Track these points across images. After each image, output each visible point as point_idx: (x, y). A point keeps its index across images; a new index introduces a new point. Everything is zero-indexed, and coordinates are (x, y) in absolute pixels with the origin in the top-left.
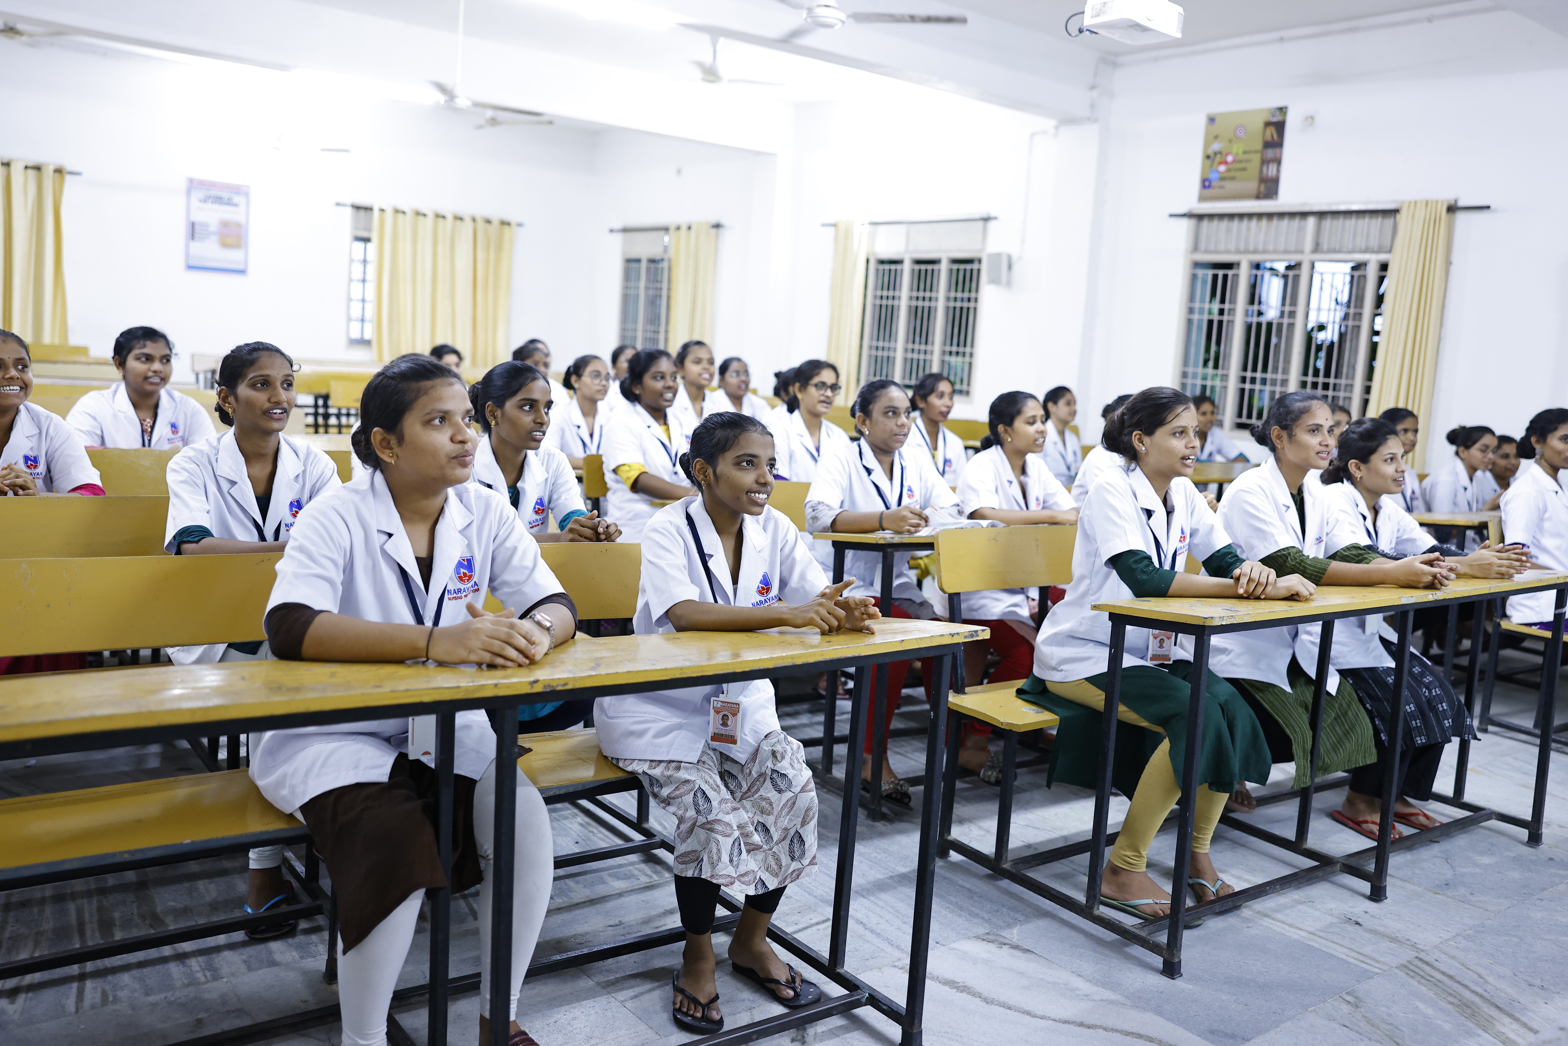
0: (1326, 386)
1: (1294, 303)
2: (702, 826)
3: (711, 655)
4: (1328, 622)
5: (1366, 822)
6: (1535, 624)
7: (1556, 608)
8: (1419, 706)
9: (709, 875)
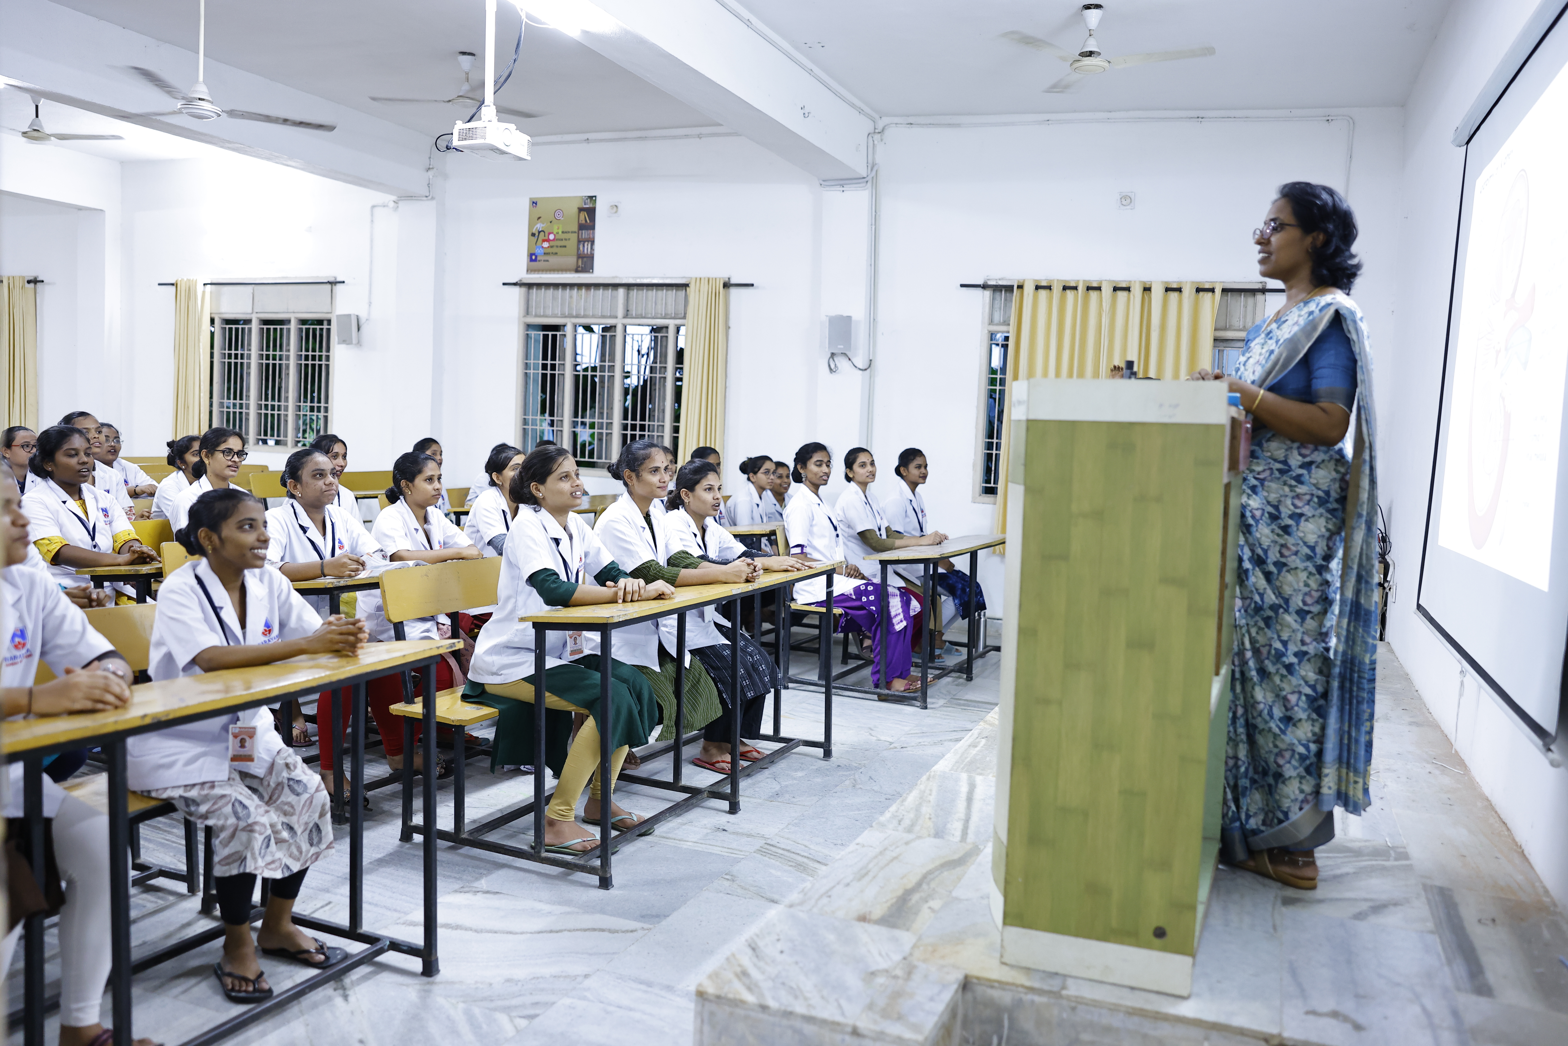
0: (642, 428)
1: (613, 359)
2: (244, 829)
3: (227, 690)
4: (681, 614)
5: (718, 762)
6: (813, 604)
7: (827, 588)
8: (746, 670)
9: (253, 868)
